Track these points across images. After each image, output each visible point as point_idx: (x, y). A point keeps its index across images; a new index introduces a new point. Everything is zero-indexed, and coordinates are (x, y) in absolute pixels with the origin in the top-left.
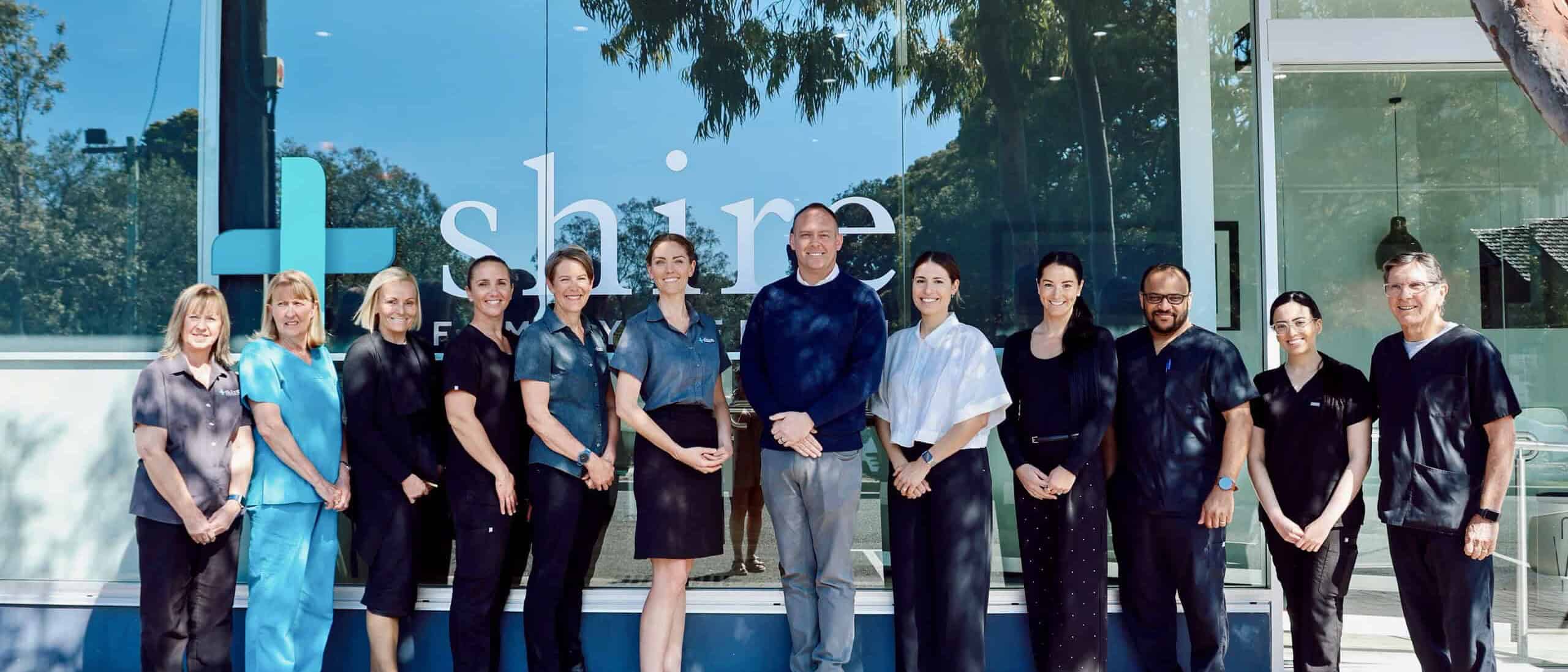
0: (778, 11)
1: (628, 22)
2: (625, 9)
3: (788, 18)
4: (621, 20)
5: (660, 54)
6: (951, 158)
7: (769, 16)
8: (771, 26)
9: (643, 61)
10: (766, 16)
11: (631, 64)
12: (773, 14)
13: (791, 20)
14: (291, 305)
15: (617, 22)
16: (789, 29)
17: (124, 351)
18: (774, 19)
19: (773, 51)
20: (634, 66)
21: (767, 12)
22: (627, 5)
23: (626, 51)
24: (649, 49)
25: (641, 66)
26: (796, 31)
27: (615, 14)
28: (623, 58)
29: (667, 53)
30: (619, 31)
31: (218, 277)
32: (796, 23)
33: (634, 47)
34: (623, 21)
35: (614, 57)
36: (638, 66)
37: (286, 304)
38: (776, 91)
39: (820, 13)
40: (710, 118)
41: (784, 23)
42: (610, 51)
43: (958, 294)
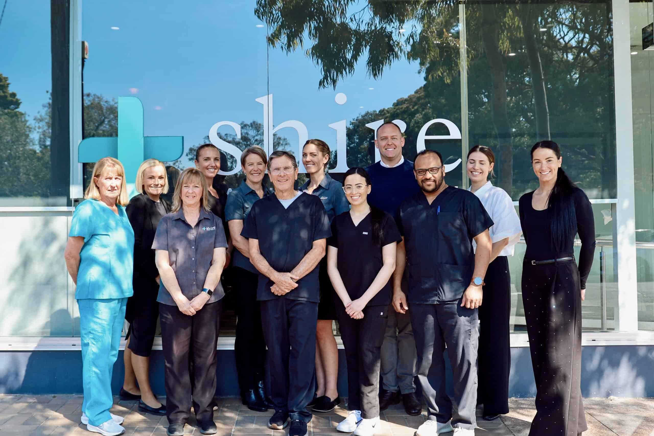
0: (357, 18)
1: (280, 23)
2: (278, 16)
3: (362, 21)
4: (276, 23)
5: (297, 41)
6: (419, 99)
7: (352, 20)
8: (353, 26)
9: (289, 46)
10: (350, 20)
11: (282, 47)
12: (354, 19)
13: (364, 22)
14: (114, 179)
15: (274, 24)
16: (363, 28)
17: (34, 206)
18: (354, 22)
19: (354, 40)
20: (284, 48)
21: (351, 18)
22: (280, 14)
23: (279, 40)
24: (291, 38)
25: (288, 48)
26: (366, 29)
27: (272, 20)
28: (278, 44)
29: (301, 41)
30: (275, 29)
31: (82, 164)
32: (367, 24)
33: (284, 38)
34: (277, 23)
35: (273, 43)
36: (286, 48)
37: (111, 178)
38: (355, 62)
39: (377, 20)
40: (326, 78)
41: (360, 25)
42: (271, 40)
43: (493, 171)
